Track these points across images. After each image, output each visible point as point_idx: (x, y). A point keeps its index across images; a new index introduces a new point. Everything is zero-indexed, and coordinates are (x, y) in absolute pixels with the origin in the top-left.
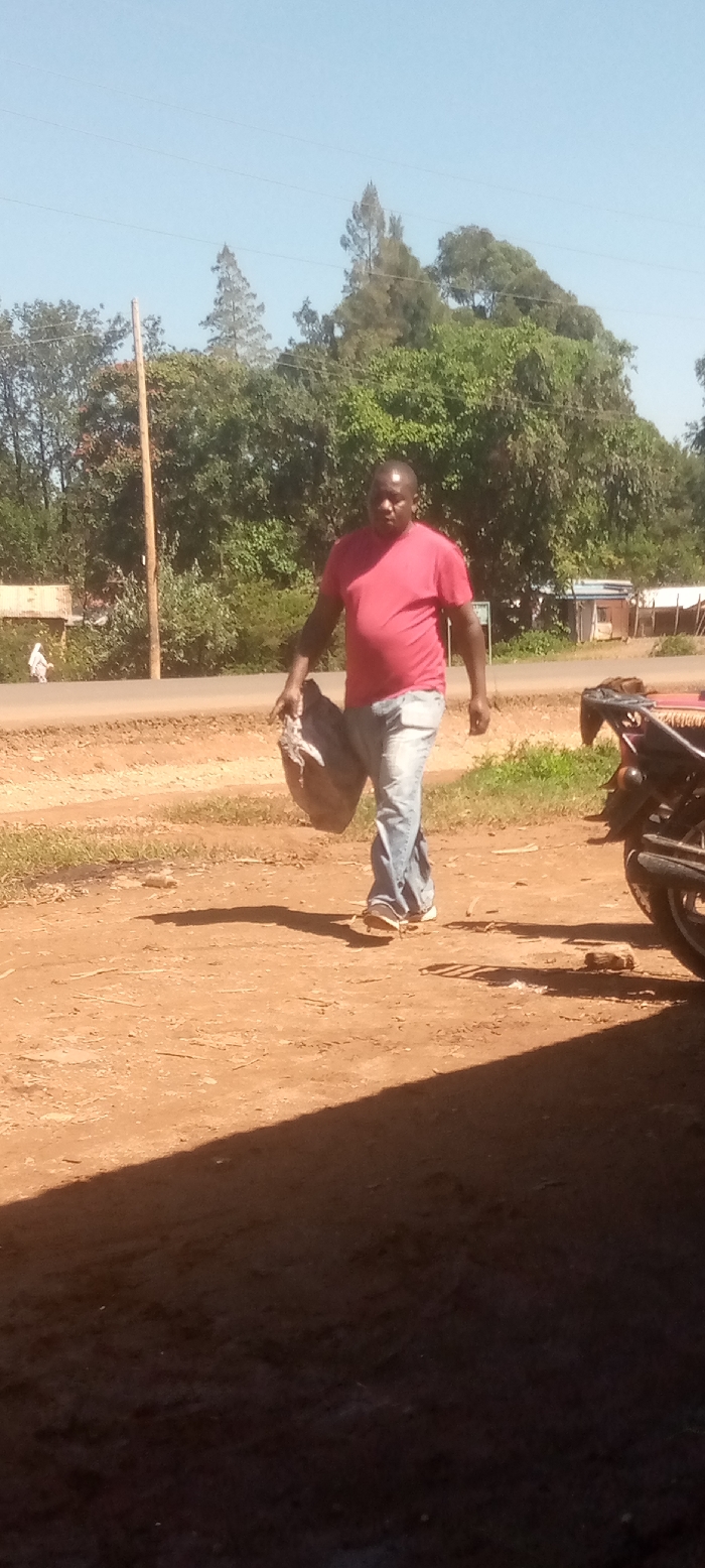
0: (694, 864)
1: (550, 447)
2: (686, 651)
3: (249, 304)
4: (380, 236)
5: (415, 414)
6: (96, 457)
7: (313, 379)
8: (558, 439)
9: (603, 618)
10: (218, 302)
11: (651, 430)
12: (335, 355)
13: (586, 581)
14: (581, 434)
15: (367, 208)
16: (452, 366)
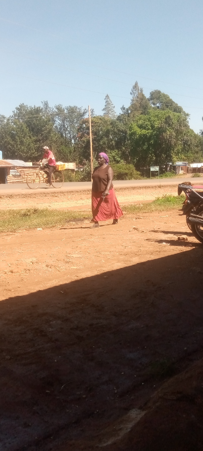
0: (200, 220)
1: (172, 135)
2: (199, 177)
3: (112, 106)
4: (138, 92)
5: (145, 128)
6: (81, 137)
7: (124, 121)
8: (174, 133)
9: (182, 170)
10: (106, 106)
11: (192, 131)
12: (129, 116)
13: (179, 162)
14: (179, 132)
15: (136, 87)
16: (152, 119)
